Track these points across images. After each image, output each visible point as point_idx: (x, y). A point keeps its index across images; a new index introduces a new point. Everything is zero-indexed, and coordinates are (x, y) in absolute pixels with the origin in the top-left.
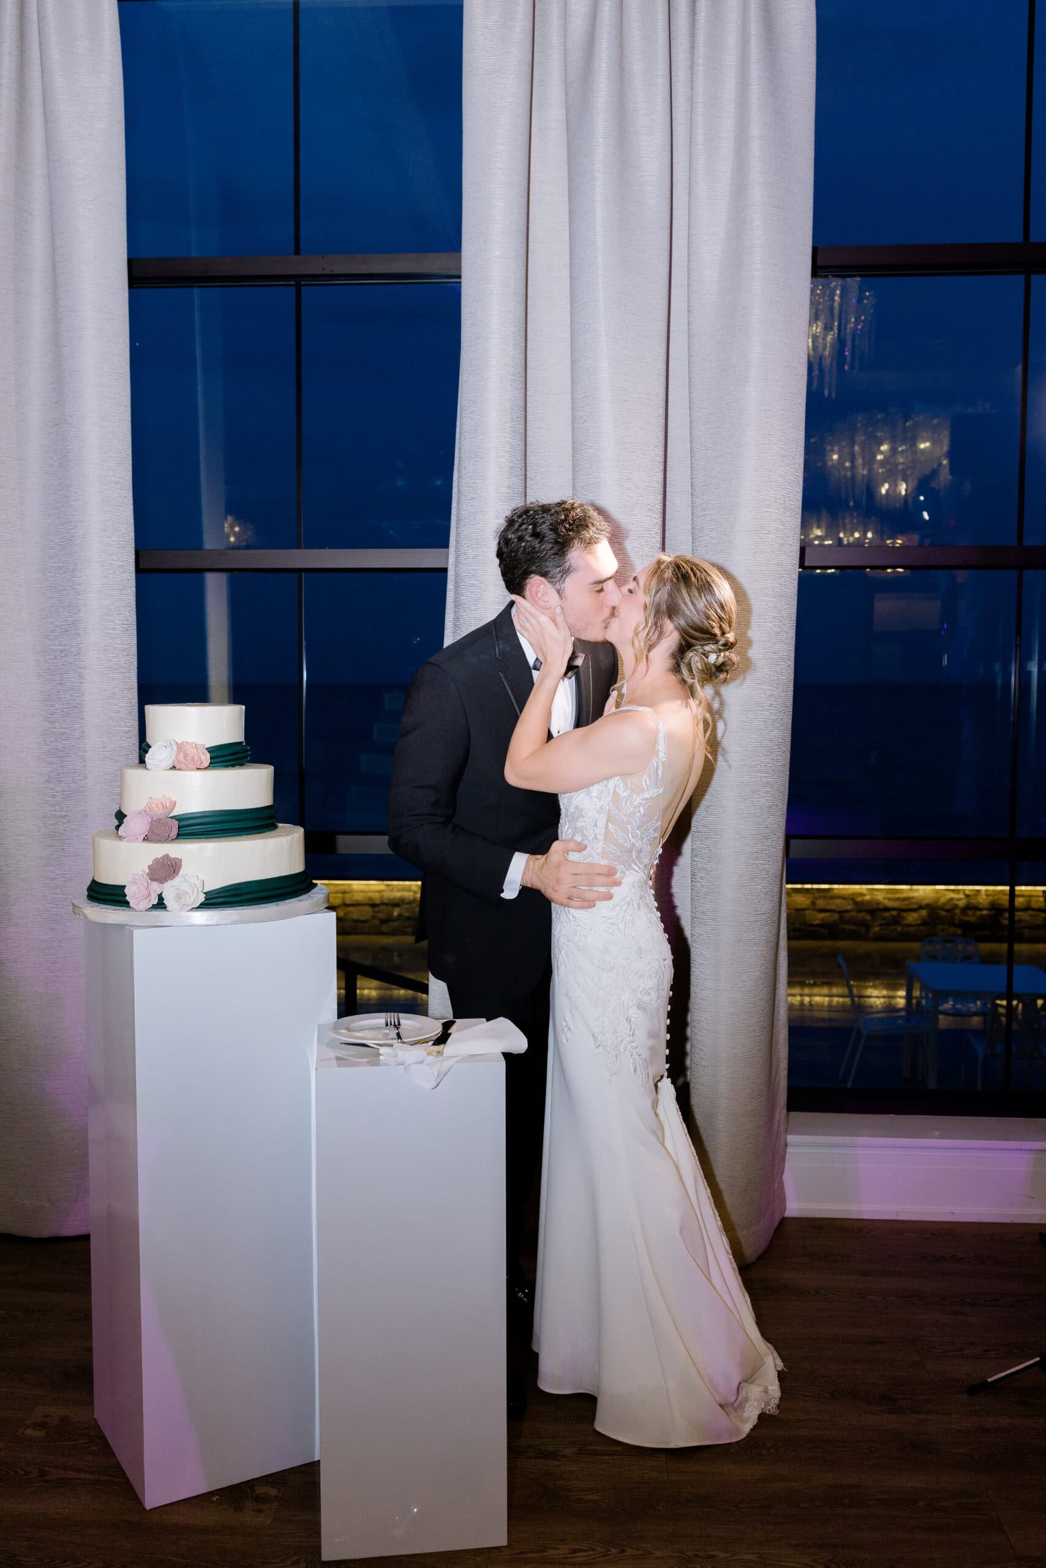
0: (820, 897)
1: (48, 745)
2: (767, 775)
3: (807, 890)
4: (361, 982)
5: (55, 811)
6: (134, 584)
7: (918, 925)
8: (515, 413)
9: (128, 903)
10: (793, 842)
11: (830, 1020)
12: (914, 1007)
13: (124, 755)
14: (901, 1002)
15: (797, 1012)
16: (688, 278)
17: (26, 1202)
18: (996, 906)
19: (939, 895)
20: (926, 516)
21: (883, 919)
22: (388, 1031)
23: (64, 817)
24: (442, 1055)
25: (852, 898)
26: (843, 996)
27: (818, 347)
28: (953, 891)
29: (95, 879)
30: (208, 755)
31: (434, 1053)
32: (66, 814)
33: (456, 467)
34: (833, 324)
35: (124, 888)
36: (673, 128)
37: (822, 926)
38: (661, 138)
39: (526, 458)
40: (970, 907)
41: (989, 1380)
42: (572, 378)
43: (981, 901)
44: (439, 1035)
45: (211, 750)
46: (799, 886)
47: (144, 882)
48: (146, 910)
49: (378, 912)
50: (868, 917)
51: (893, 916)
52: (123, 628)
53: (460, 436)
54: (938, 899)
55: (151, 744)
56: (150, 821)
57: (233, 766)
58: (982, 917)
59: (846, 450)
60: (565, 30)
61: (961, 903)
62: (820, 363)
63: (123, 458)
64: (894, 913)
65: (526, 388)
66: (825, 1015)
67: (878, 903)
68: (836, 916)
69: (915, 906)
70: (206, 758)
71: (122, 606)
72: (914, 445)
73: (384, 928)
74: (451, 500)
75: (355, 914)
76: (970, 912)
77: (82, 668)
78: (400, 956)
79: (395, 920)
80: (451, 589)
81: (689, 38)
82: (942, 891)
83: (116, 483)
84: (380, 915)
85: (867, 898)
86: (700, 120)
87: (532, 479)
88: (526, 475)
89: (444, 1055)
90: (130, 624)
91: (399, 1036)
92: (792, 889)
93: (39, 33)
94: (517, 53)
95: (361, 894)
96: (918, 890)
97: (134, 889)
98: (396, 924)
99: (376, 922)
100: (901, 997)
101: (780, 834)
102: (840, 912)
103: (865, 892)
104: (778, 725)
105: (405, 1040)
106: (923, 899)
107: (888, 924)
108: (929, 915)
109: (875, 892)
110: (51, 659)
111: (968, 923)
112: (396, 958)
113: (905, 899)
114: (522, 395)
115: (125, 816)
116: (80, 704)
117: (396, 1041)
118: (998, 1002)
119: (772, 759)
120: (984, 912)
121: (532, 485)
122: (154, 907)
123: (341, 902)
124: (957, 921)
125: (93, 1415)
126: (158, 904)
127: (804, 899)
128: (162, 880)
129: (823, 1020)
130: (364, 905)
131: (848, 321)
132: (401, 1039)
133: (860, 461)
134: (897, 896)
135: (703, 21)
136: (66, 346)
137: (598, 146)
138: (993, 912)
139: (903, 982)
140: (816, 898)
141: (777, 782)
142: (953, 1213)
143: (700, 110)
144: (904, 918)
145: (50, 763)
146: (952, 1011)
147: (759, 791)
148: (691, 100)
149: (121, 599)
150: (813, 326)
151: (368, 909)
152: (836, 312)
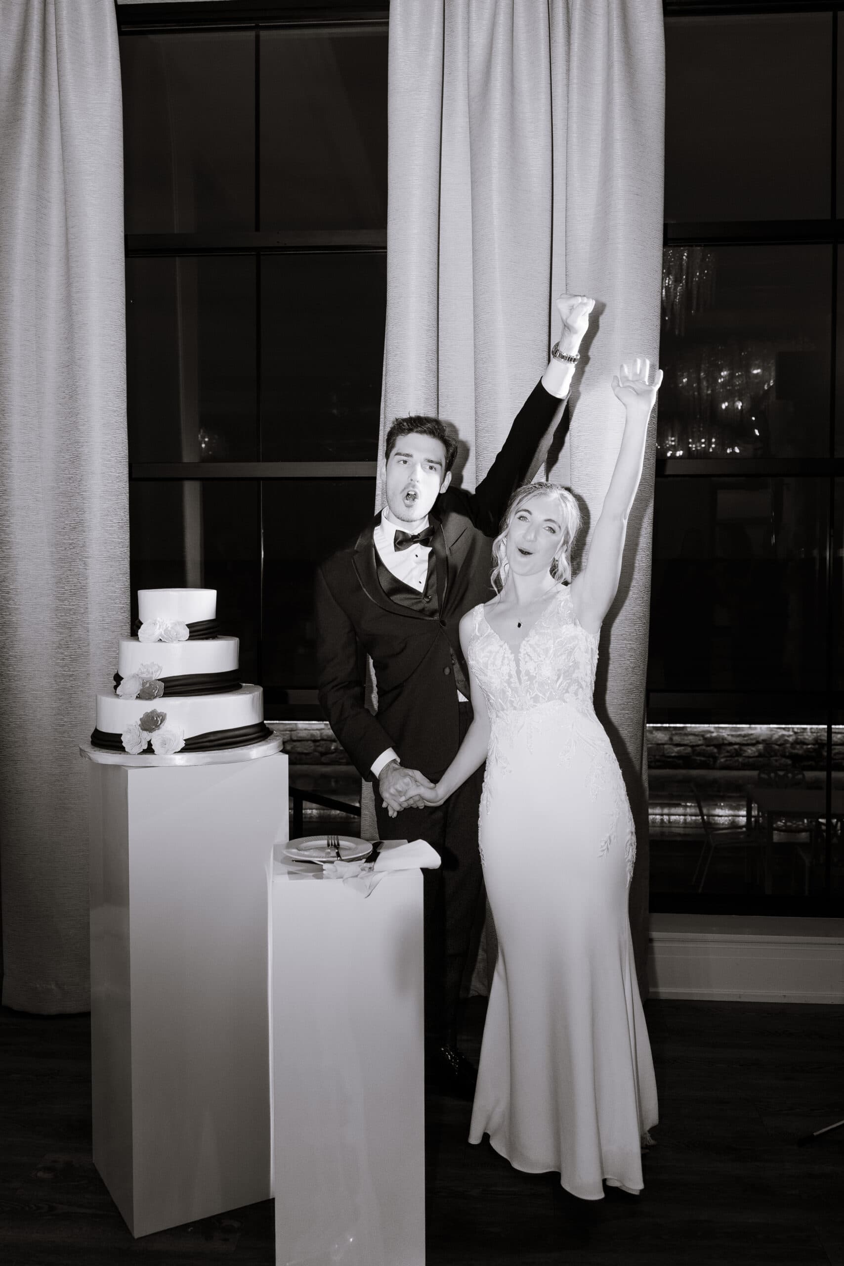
0: (676, 734)
1: (59, 619)
2: (631, 642)
3: (666, 727)
4: (306, 804)
5: (64, 671)
6: (128, 491)
7: (757, 757)
8: (430, 356)
9: (124, 748)
10: (651, 694)
11: (685, 835)
12: (753, 824)
13: (120, 626)
14: (743, 821)
15: (658, 829)
16: (566, 249)
17: (38, 986)
18: (819, 741)
19: (773, 732)
20: (757, 432)
21: (728, 752)
22: (329, 850)
23: (71, 676)
24: (373, 870)
25: (702, 735)
26: (696, 815)
27: (670, 296)
28: (784, 729)
29: (98, 728)
30: (188, 630)
31: (367, 869)
32: (73, 673)
33: (383, 398)
34: (682, 277)
35: (121, 736)
36: (553, 132)
37: (679, 757)
38: (545, 141)
39: (438, 391)
40: (799, 742)
41: (815, 1134)
42: (475, 328)
43: (807, 737)
44: (370, 853)
45: (189, 626)
46: (659, 725)
47: (137, 732)
48: (139, 754)
49: (318, 746)
50: (715, 750)
51: (735, 749)
52: (119, 525)
53: (386, 374)
54: (772, 735)
55: (143, 622)
56: (141, 683)
57: (207, 639)
58: (808, 750)
59: (694, 376)
60: (468, 57)
61: (791, 739)
62: (672, 308)
63: (120, 392)
64: (736, 747)
65: (438, 335)
66: (681, 831)
67: (723, 739)
68: (689, 750)
69: (754, 742)
70: (186, 632)
71: (118, 508)
72: (748, 372)
73: (323, 759)
74: (379, 423)
75: (300, 747)
76: (798, 746)
77: (86, 558)
78: (336, 782)
79: (333, 753)
80: (379, 494)
81: (565, 62)
82: (775, 729)
83: (115, 411)
84: (320, 749)
85: (714, 735)
86: (574, 127)
87: (443, 407)
88: (438, 404)
89: (375, 870)
90: (124, 523)
91: (338, 855)
92: (653, 727)
93: (58, 63)
94: (431, 76)
95: (307, 731)
96: (755, 728)
97: (129, 737)
98: (334, 755)
99: (317, 754)
100: (743, 816)
101: (642, 689)
102: (692, 747)
103: (712, 730)
104: (640, 603)
105: (343, 858)
106: (760, 735)
107: (731, 756)
108: (765, 748)
109: (721, 730)
110: (62, 550)
111: (797, 755)
112: (333, 784)
113: (745, 736)
114: (435, 342)
115: (122, 679)
116: (84, 586)
117: (336, 859)
118: (821, 820)
119: (635, 630)
120: (809, 746)
121: (443, 412)
122: (145, 752)
123: (289, 738)
124: (787, 754)
125: (92, 1160)
126: (148, 748)
127: (663, 735)
128: (150, 730)
129: (679, 835)
130: (307, 740)
131: (694, 275)
132: (340, 857)
133: (705, 383)
134: (739, 733)
135: (576, 50)
136: (76, 305)
137: (495, 147)
138: (817, 746)
139: (744, 803)
140: (672, 735)
141: (638, 648)
142: (785, 996)
143: (574, 118)
144: (745, 751)
145: (61, 633)
146: (784, 828)
147: (625, 655)
148: (568, 110)
149: (117, 503)
150: (666, 280)
151: (311, 744)
152: (685, 267)
